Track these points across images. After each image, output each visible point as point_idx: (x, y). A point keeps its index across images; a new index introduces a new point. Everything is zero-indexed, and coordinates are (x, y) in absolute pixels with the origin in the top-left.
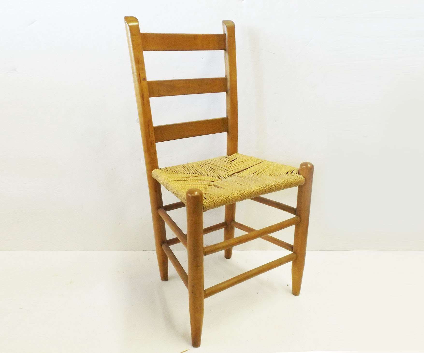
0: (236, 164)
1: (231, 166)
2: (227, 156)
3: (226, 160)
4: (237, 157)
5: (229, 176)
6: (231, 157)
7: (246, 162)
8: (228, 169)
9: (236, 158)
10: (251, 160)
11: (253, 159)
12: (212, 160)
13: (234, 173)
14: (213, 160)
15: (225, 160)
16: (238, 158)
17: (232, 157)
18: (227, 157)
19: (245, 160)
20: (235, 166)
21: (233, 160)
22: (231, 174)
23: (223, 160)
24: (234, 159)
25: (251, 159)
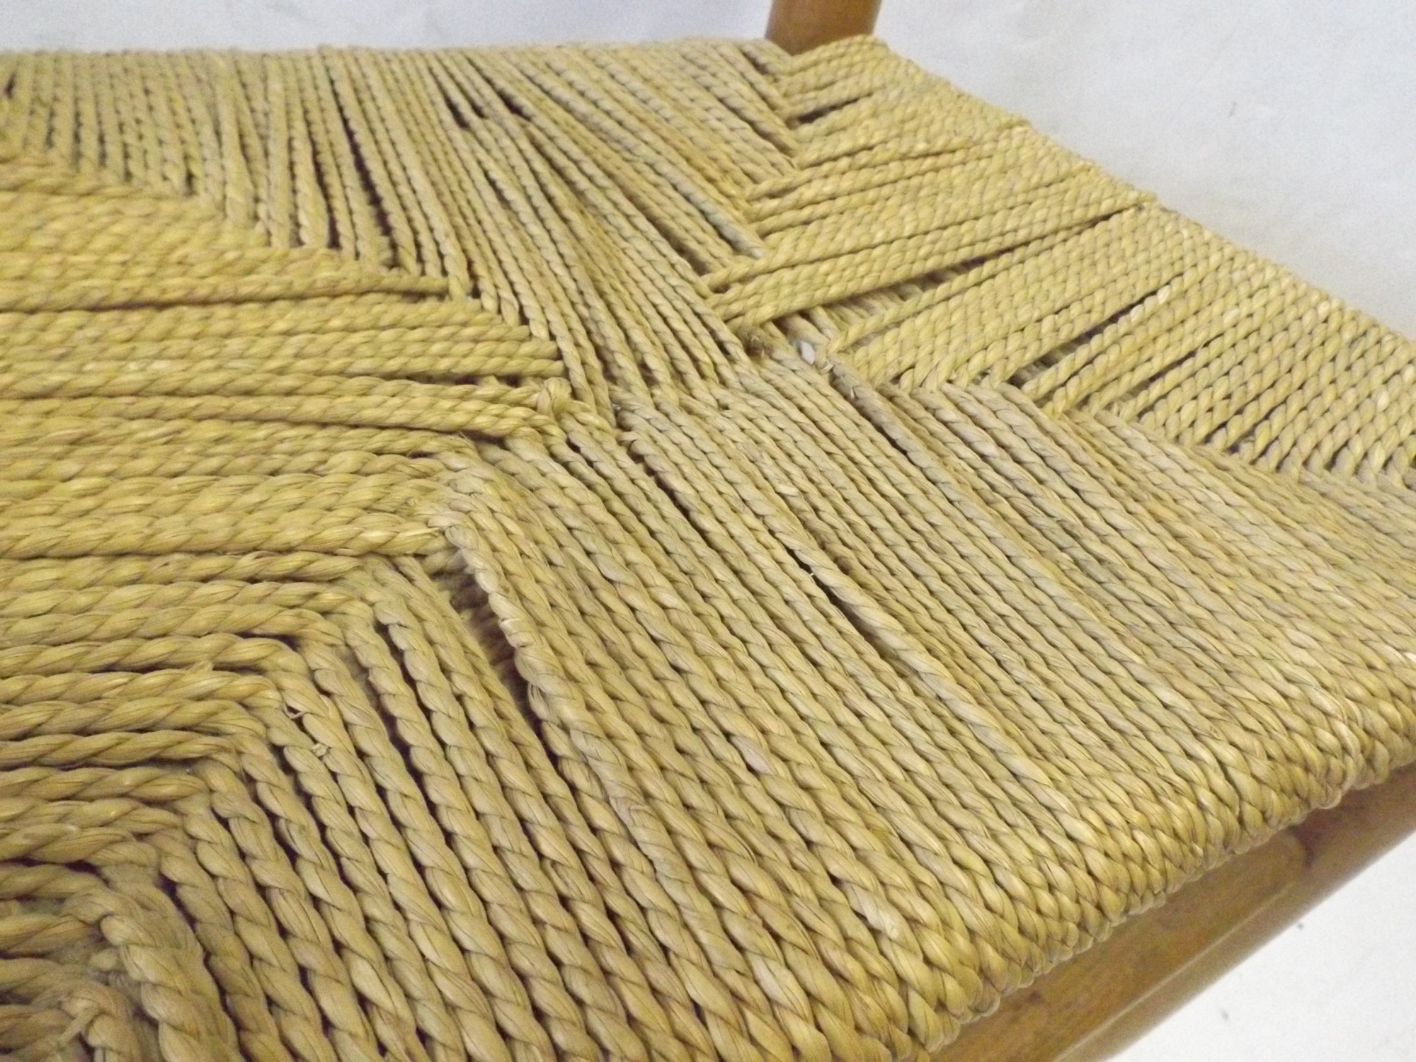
0: (846, 183)
1: (784, 182)
2: (772, 55)
3: (745, 89)
4: (866, 85)
5: (737, 350)
6: (803, 69)
7: (950, 166)
8: (747, 236)
9: (845, 95)
10: (997, 162)
11: (1025, 153)
12: (605, 59)
13: (799, 302)
14: (615, 67)
15: (738, 92)
16: (869, 95)
17: (810, 77)
18: (762, 60)
19: (939, 144)
20: (833, 198)
21: (811, 107)
22: (767, 311)
23: (721, 92)
24: (825, 98)
25: (1003, 144)
